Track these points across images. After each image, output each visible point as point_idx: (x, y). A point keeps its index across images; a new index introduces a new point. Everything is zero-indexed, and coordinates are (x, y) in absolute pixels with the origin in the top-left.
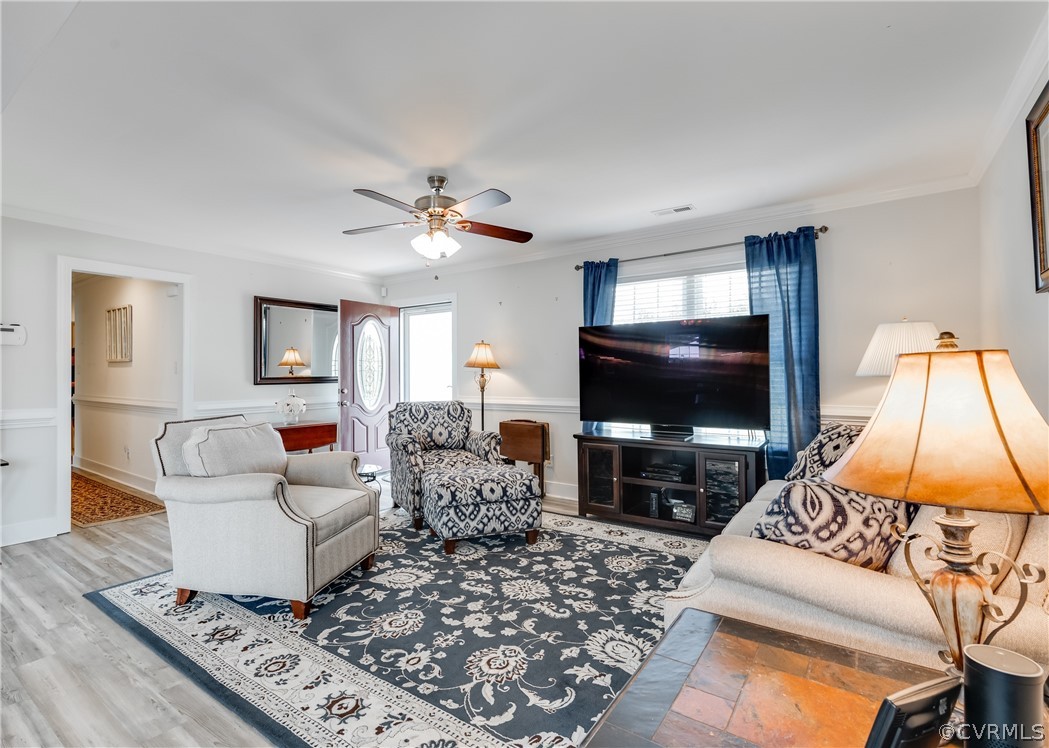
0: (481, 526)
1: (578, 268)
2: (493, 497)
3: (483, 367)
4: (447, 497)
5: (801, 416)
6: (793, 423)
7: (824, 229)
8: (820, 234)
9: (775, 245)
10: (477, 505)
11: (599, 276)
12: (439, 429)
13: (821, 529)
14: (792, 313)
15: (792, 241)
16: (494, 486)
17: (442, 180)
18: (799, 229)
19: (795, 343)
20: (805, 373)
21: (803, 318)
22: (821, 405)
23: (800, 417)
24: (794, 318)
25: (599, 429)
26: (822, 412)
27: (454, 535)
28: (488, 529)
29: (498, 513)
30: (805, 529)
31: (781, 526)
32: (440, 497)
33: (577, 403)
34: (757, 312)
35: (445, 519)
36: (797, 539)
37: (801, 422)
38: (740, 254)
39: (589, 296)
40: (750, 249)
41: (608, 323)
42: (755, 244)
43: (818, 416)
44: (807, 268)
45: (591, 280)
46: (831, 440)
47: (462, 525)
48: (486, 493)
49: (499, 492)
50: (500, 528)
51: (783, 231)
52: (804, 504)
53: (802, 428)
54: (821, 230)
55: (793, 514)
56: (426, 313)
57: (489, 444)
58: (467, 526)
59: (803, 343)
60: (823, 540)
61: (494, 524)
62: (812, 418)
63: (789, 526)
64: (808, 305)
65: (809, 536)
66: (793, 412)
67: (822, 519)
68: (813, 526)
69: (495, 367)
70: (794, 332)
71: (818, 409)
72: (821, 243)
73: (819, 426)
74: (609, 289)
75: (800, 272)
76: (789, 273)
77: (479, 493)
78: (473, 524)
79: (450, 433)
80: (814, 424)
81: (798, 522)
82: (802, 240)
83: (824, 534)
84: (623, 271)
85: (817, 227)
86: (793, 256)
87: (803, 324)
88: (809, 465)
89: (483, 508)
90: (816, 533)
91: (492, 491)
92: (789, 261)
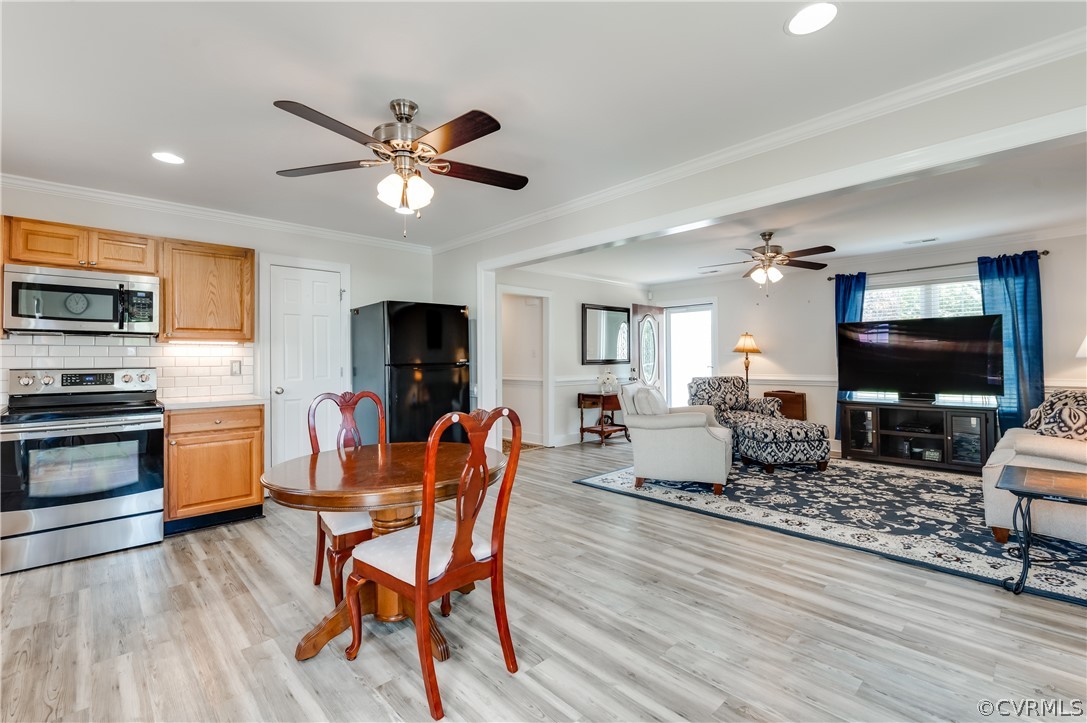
0: (791, 456)
1: (830, 279)
2: (799, 438)
3: (747, 352)
4: (771, 436)
5: (1028, 387)
6: (1022, 392)
7: (1046, 253)
8: (1042, 256)
9: (1004, 264)
10: (788, 443)
11: (849, 286)
12: (729, 396)
13: (1079, 428)
14: (1019, 313)
15: (1018, 261)
16: (799, 431)
17: (771, 235)
18: (1025, 253)
19: (1022, 335)
20: (1031, 356)
21: (1029, 316)
22: (1045, 379)
23: (1026, 387)
24: (1020, 316)
25: (850, 396)
26: (1046, 384)
27: (775, 461)
28: (796, 458)
29: (802, 448)
30: (1070, 429)
31: (1056, 429)
32: (766, 436)
33: (837, 379)
34: (989, 312)
35: (769, 450)
36: (1065, 434)
37: (1028, 391)
38: (975, 269)
39: (841, 300)
40: (982, 266)
41: (858, 321)
42: (986, 262)
43: (1043, 387)
44: (1031, 281)
45: (842, 288)
46: (1060, 400)
47: (780, 455)
48: (795, 435)
49: (803, 435)
50: (803, 458)
51: (1011, 253)
52: (1070, 417)
53: (1029, 395)
54: (1043, 253)
55: (1063, 421)
56: (687, 311)
57: (773, 406)
58: (783, 455)
59: (1029, 334)
60: (1080, 434)
61: (800, 456)
62: (1037, 388)
63: (1060, 428)
64: (1032, 307)
65: (1072, 433)
66: (1021, 384)
67: (1079, 424)
68: (1074, 427)
69: (756, 351)
70: (1021, 326)
71: (1043, 381)
72: (1043, 262)
73: (1043, 394)
74: (859, 295)
75: (1026, 285)
76: (1016, 284)
77: (790, 434)
78: (787, 454)
79: (737, 399)
80: (1040, 392)
81: (1066, 425)
82: (1027, 260)
83: (1081, 431)
84: (870, 281)
85: (1040, 250)
86: (1020, 271)
87: (1029, 320)
88: (1043, 416)
89: (793, 445)
90: (1076, 430)
91: (798, 434)
92: (1017, 274)
